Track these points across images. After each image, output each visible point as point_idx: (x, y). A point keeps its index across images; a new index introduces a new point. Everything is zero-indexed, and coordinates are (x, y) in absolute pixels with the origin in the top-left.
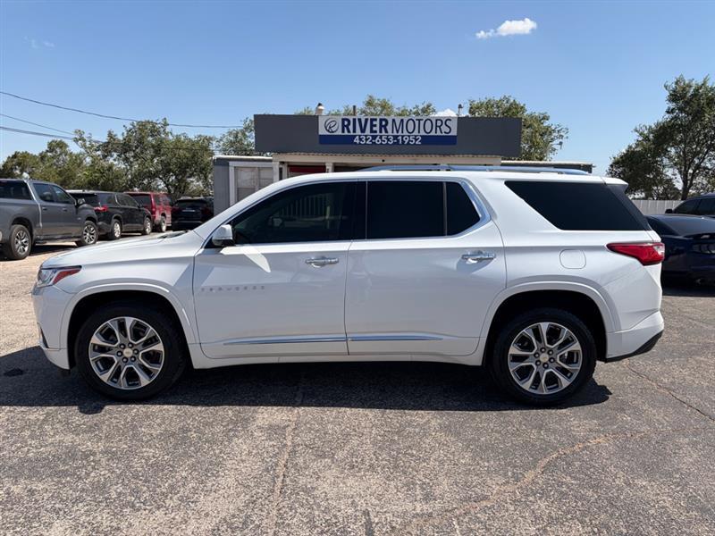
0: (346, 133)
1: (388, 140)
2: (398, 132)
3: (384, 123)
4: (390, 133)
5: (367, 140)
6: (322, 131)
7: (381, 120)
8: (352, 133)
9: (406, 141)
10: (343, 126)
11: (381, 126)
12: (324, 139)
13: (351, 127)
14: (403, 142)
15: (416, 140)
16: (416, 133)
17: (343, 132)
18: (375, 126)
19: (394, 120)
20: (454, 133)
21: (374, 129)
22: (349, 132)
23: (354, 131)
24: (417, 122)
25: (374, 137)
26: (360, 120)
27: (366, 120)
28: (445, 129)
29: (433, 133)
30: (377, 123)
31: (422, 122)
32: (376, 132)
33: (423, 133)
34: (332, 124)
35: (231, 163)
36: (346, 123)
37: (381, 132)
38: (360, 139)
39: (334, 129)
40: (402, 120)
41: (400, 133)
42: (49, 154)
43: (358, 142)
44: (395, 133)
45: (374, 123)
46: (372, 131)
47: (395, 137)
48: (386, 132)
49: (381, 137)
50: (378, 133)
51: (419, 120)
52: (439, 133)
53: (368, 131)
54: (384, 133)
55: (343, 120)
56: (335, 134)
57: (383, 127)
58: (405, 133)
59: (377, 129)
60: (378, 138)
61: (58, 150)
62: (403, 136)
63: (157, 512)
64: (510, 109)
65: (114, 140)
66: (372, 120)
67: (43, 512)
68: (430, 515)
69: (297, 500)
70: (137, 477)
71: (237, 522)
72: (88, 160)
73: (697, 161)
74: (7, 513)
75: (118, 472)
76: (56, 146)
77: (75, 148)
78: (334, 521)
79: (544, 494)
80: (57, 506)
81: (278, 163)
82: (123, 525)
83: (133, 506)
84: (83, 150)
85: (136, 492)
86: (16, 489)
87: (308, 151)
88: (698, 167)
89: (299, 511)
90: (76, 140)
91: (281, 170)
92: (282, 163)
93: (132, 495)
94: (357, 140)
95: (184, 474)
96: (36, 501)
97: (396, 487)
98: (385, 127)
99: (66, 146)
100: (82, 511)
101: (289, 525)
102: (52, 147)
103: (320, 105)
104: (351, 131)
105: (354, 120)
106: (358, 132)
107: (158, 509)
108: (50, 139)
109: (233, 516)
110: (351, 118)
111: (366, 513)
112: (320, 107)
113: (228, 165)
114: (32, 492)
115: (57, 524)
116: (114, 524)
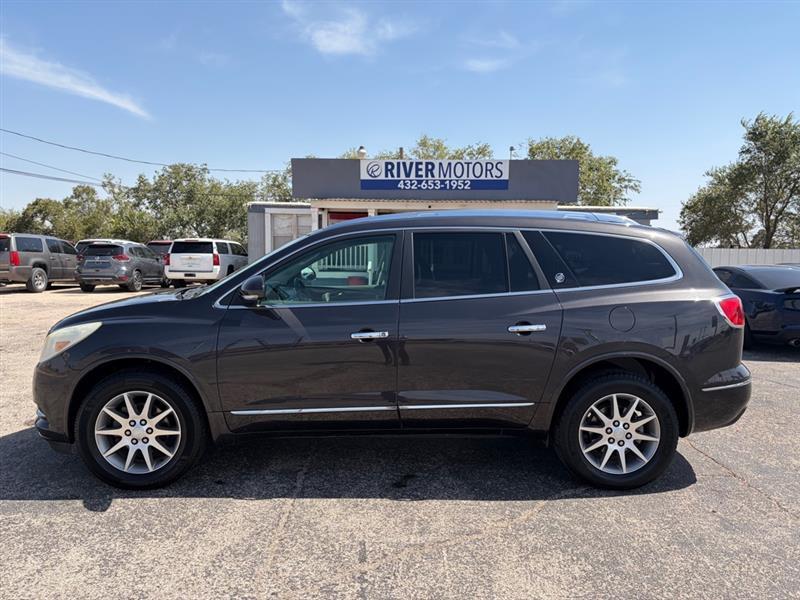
0: (390, 178)
1: (435, 184)
2: (445, 176)
3: (430, 167)
4: (437, 177)
5: (412, 185)
6: (364, 176)
7: (427, 164)
8: (396, 178)
9: (455, 186)
10: (387, 170)
11: (427, 170)
12: (366, 184)
13: (395, 172)
14: (451, 186)
15: (465, 185)
16: (465, 177)
17: (387, 176)
18: (421, 170)
19: (441, 164)
20: (506, 177)
21: (420, 173)
22: (393, 176)
23: (399, 176)
24: (465, 166)
25: (420, 182)
26: (404, 164)
27: (411, 164)
28: (495, 172)
29: (483, 177)
30: (423, 167)
31: (471, 166)
32: (421, 176)
33: (472, 177)
34: (375, 168)
35: (267, 210)
36: (390, 167)
37: (427, 176)
38: (405, 184)
39: (376, 174)
40: (450, 164)
41: (447, 177)
42: (75, 201)
43: (402, 187)
44: (442, 178)
45: (420, 167)
46: (417, 175)
47: (443, 182)
48: (433, 176)
49: (427, 182)
50: (424, 178)
51: (468, 164)
52: (489, 177)
53: (413, 176)
54: (430, 177)
55: (387, 164)
56: (379, 178)
57: (430, 170)
58: (453, 177)
59: (422, 173)
60: (424, 183)
61: (84, 196)
62: (450, 181)
63: (167, 542)
64: (573, 149)
65: (145, 185)
66: (418, 164)
67: (61, 540)
68: (422, 545)
69: (299, 533)
70: (150, 513)
71: (241, 549)
72: (116, 207)
73: (779, 206)
74: (28, 541)
75: (133, 508)
76: (83, 192)
77: (103, 195)
78: (331, 549)
79: (535, 529)
80: (74, 536)
81: (317, 210)
82: (135, 551)
83: (145, 536)
84: (111, 196)
85: (148, 525)
86: (36, 523)
87: (348, 197)
88: (780, 212)
89: (299, 541)
90: (104, 186)
91: (320, 217)
92: (323, 209)
93: (144, 527)
94: (401, 185)
95: (195, 510)
96: (55, 531)
97: (395, 523)
98: (431, 170)
99: (94, 192)
100: (98, 540)
101: (288, 552)
102: (77, 194)
103: (361, 148)
104: (395, 175)
105: (398, 164)
106: (403, 176)
107: (168, 539)
108: (75, 185)
109: (238, 545)
110: (395, 162)
111: (363, 544)
112: (362, 151)
113: (264, 212)
114: (51, 525)
115: (73, 550)
116: (127, 551)
